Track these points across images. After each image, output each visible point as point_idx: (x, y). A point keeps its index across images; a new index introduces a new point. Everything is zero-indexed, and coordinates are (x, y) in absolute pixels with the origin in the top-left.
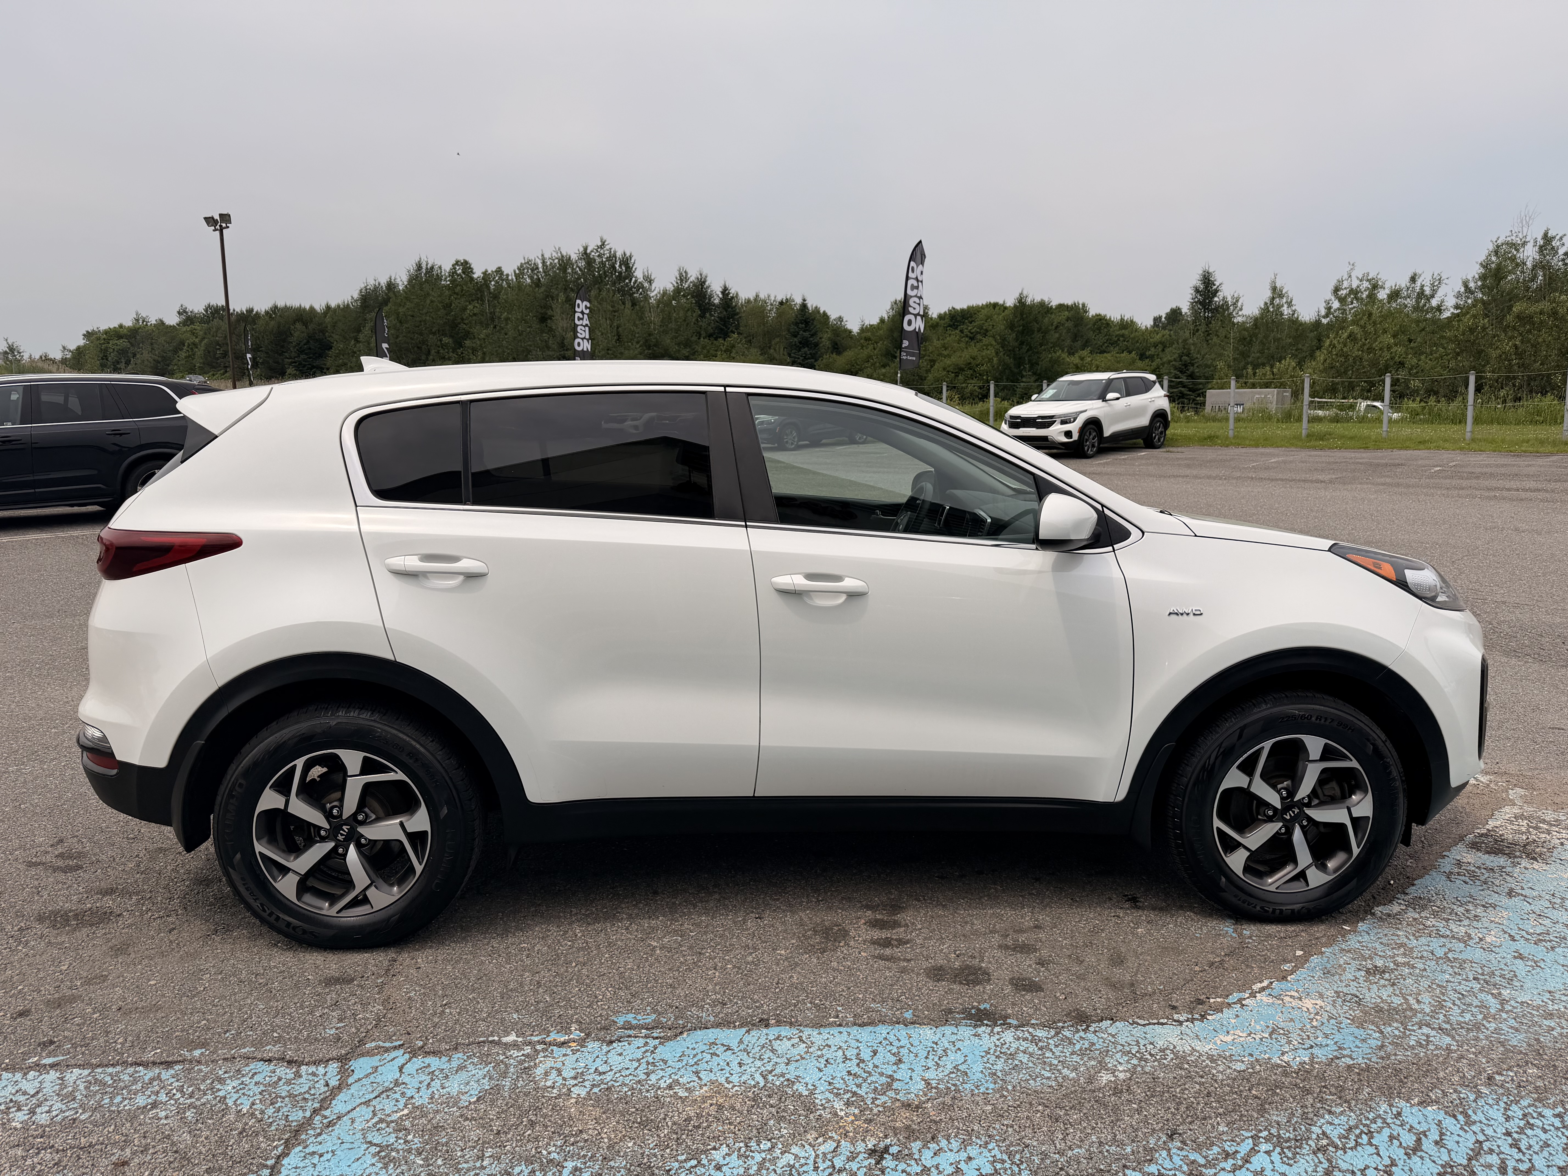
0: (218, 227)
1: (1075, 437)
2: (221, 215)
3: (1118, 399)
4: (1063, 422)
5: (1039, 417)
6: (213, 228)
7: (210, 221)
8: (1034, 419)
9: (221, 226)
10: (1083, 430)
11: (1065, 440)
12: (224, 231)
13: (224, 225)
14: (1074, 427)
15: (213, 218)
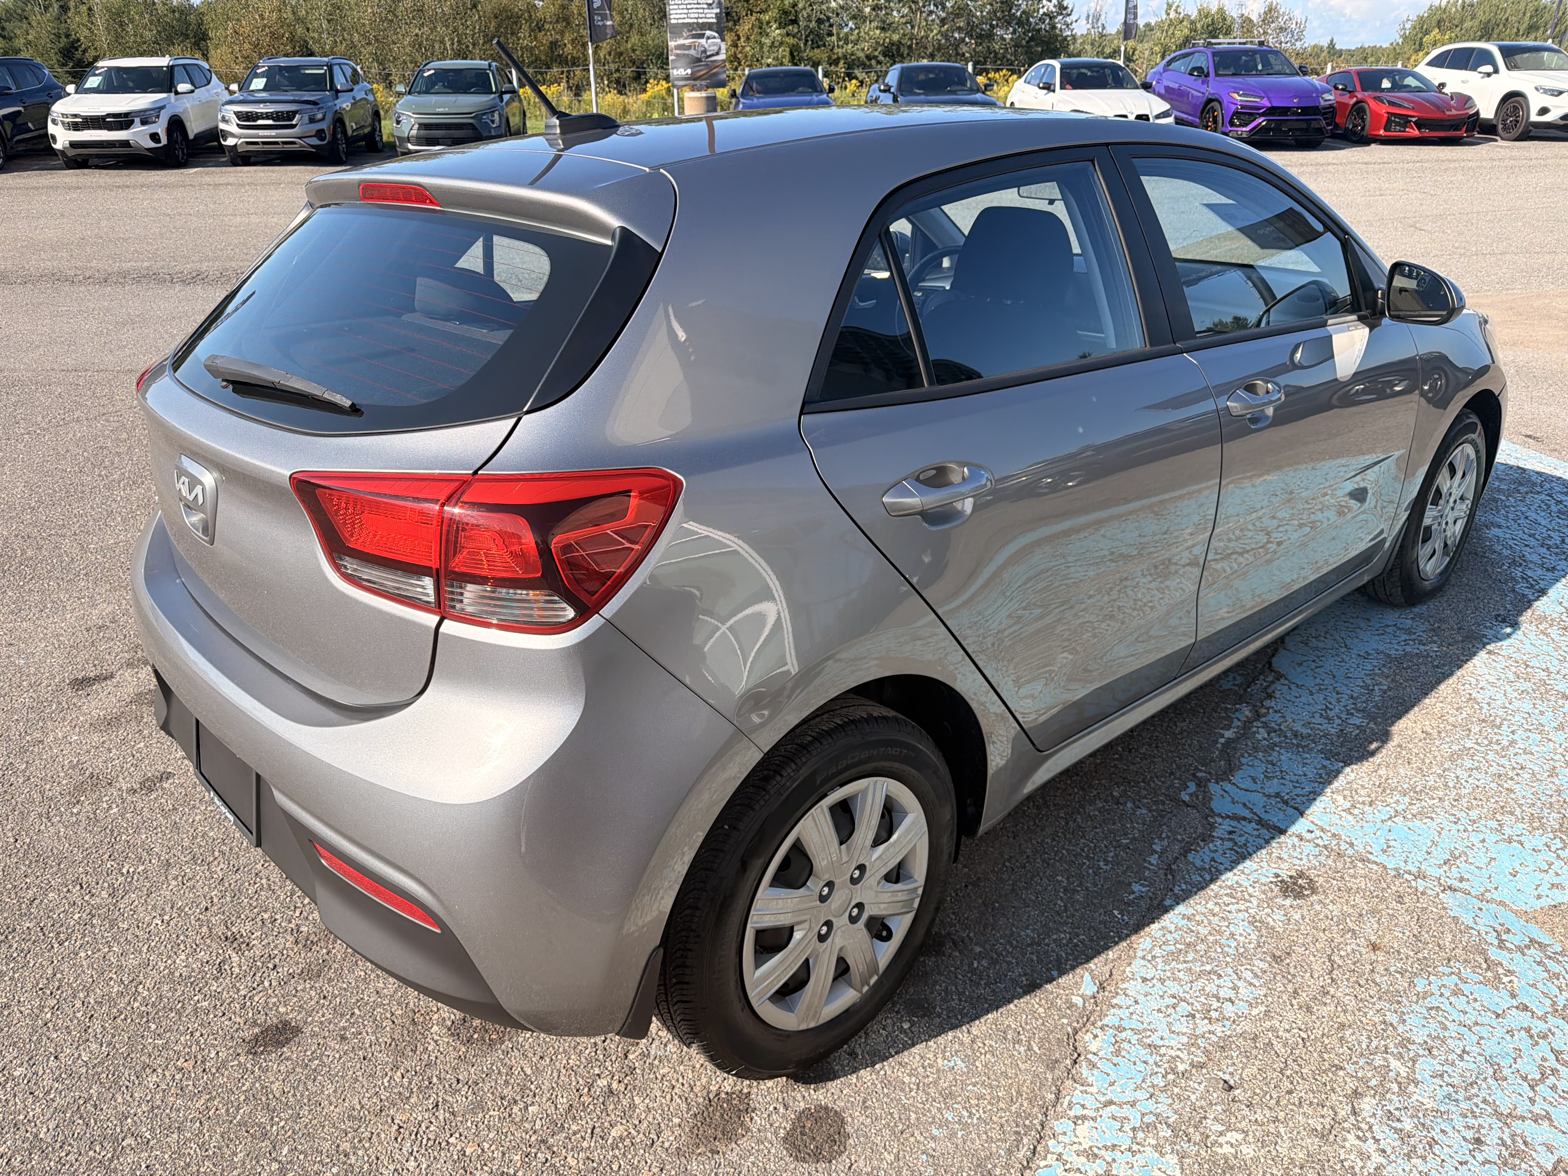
5: (108, 115)
8: (103, 118)
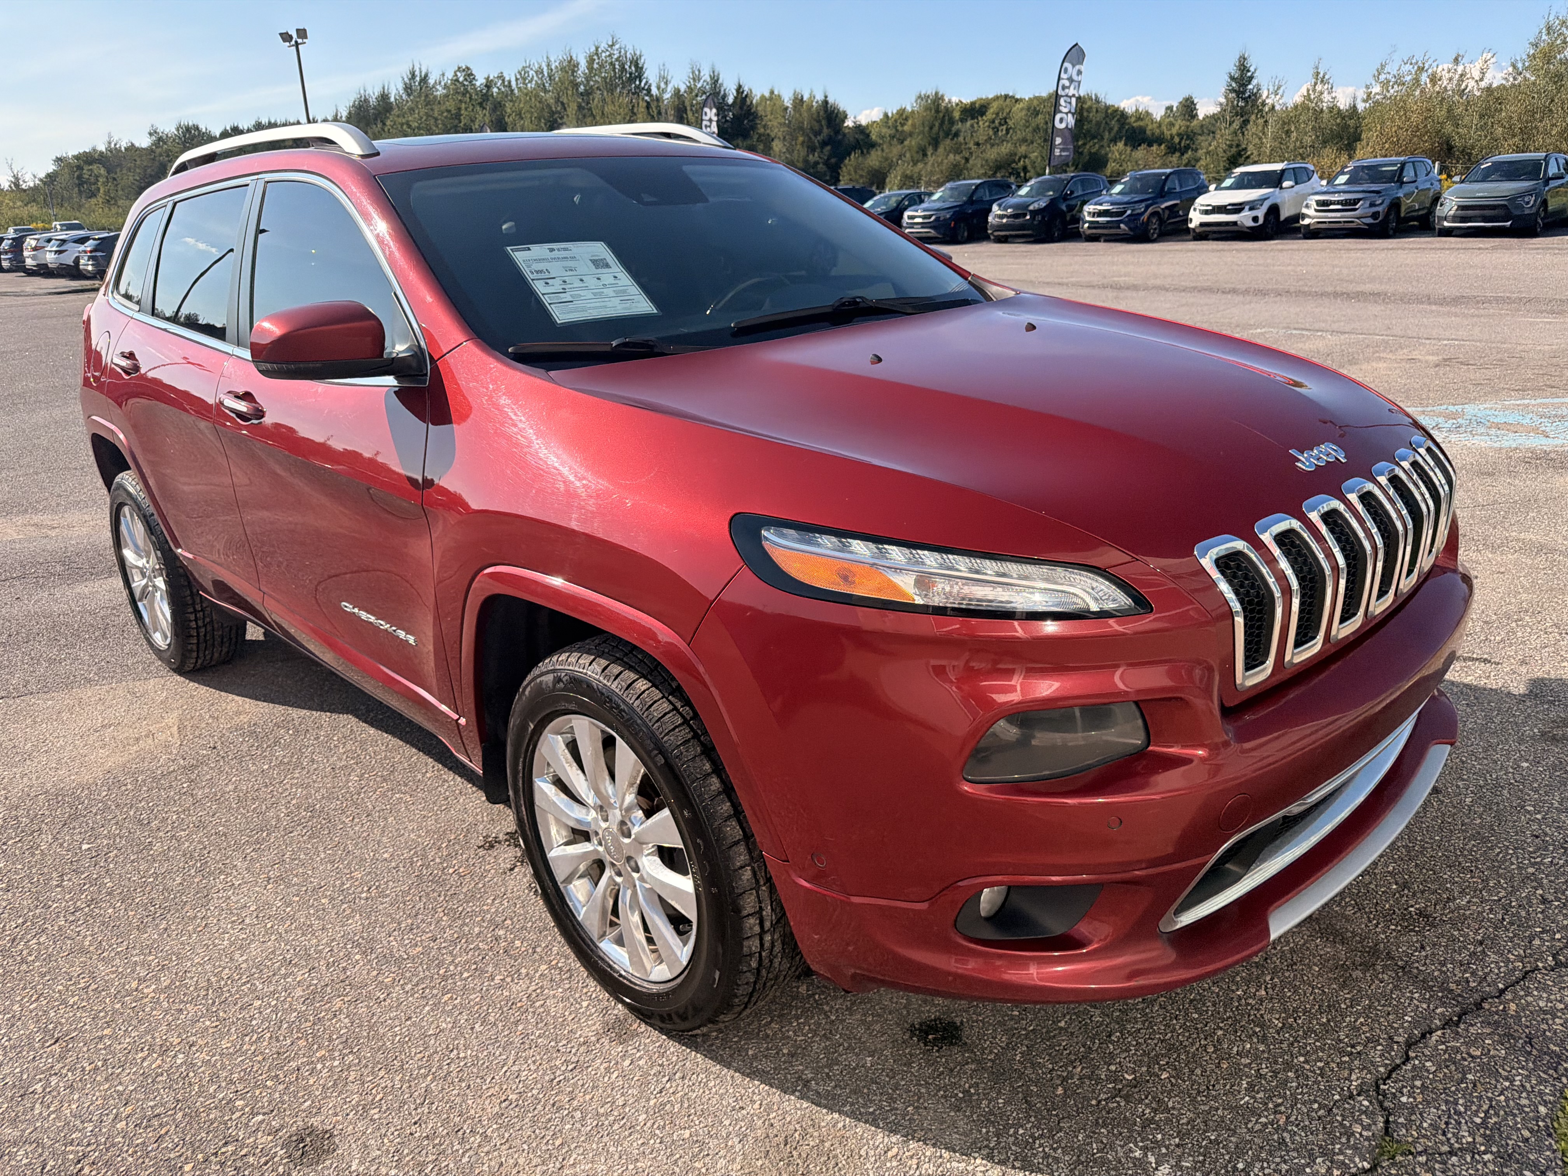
0: (293, 42)
1: (1261, 221)
2: (298, 30)
3: (1293, 187)
4: (1251, 209)
6: (288, 44)
7: (286, 37)
8: (1225, 206)
9: (296, 42)
10: (1267, 215)
11: (1252, 224)
12: (300, 46)
13: (300, 41)
14: (1261, 213)
15: (287, 33)
